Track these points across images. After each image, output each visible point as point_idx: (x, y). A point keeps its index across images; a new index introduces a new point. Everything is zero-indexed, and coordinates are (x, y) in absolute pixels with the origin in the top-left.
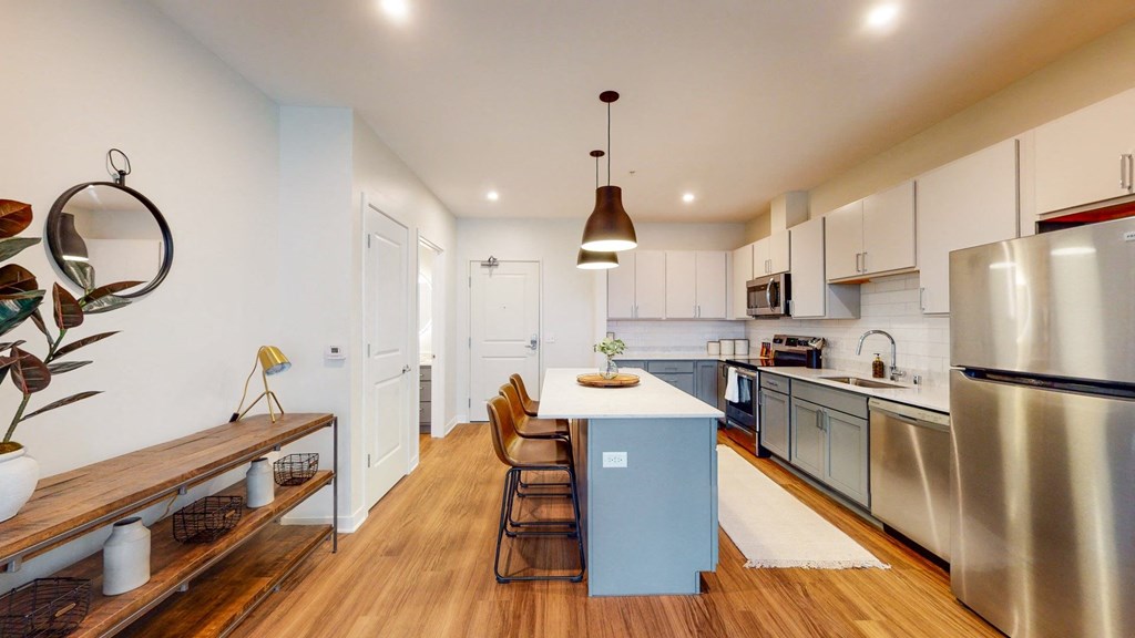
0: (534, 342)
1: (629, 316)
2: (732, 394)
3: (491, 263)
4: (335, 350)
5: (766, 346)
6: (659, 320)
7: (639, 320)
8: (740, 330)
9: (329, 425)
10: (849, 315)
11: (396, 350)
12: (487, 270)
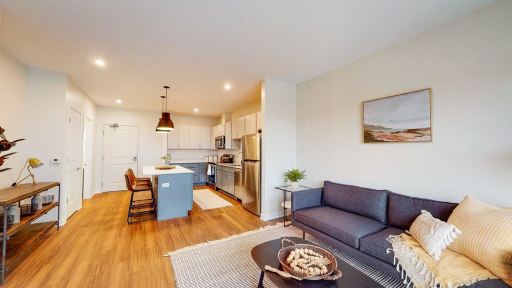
0: (135, 158)
1: (176, 148)
2: (209, 173)
3: (115, 126)
4: (55, 160)
5: (221, 157)
6: (187, 149)
7: (180, 149)
8: (215, 153)
9: (58, 185)
10: (237, 148)
11: (76, 161)
12: (113, 128)
